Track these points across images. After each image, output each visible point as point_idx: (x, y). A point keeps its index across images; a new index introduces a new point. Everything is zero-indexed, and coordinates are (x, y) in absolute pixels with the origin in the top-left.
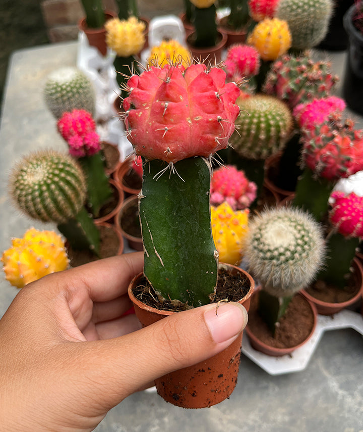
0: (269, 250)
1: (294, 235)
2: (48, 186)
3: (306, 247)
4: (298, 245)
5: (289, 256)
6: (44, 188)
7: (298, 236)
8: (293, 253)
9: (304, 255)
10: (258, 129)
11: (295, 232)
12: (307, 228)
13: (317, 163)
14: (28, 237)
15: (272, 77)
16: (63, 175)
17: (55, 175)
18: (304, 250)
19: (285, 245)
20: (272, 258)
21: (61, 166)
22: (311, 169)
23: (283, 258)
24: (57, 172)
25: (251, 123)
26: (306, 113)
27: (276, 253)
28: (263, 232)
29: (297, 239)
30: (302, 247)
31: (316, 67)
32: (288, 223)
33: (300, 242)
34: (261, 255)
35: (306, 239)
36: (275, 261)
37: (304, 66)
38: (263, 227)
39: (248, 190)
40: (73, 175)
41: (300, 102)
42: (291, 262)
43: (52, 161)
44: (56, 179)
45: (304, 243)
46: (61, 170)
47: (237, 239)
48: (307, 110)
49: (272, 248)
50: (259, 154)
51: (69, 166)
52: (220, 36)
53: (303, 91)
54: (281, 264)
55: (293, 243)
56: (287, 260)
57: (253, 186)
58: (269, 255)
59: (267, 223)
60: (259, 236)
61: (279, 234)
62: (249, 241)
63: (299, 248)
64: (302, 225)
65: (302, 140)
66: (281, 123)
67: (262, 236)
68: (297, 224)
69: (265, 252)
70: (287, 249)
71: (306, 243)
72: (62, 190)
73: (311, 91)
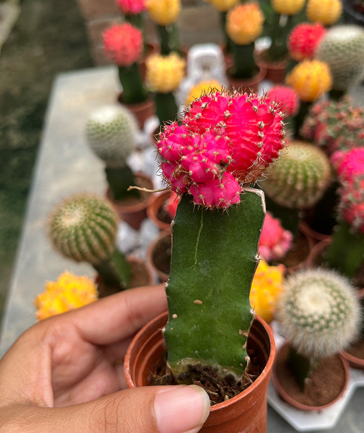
0: (303, 317)
1: (330, 302)
2: (84, 231)
3: (342, 316)
4: (333, 313)
5: (324, 325)
6: (81, 232)
7: (334, 303)
8: (328, 321)
9: (340, 324)
10: (295, 180)
11: (331, 298)
12: (343, 295)
13: (354, 218)
14: (62, 282)
15: (310, 121)
16: (99, 219)
17: (91, 219)
18: (339, 319)
19: (321, 312)
20: (305, 325)
21: (98, 211)
22: (348, 224)
23: (317, 326)
24: (93, 216)
25: (288, 173)
26: (345, 163)
27: (310, 320)
28: (297, 295)
29: (332, 307)
30: (338, 315)
31: (355, 114)
32: (323, 288)
33: (335, 310)
34: (295, 320)
35: (342, 307)
36: (308, 329)
37: (343, 114)
38: (298, 290)
39: (282, 239)
40: (109, 220)
41: (338, 149)
42: (325, 330)
43: (90, 205)
44: (93, 224)
45: (340, 312)
46: (98, 215)
47: (270, 300)
48: (345, 161)
49: (306, 314)
50: (295, 203)
51: (106, 210)
52: (258, 69)
53: (342, 138)
54: (315, 331)
55: (328, 310)
56: (321, 329)
57: (288, 235)
58: (302, 321)
59: (302, 286)
60: (292, 299)
61: (314, 299)
62: (282, 304)
63: (334, 317)
64: (338, 292)
65: (339, 191)
66: (318, 175)
67: (295, 300)
68: (333, 289)
69: (299, 318)
70: (322, 317)
71: (341, 311)
72: (97, 235)
73: (351, 139)
